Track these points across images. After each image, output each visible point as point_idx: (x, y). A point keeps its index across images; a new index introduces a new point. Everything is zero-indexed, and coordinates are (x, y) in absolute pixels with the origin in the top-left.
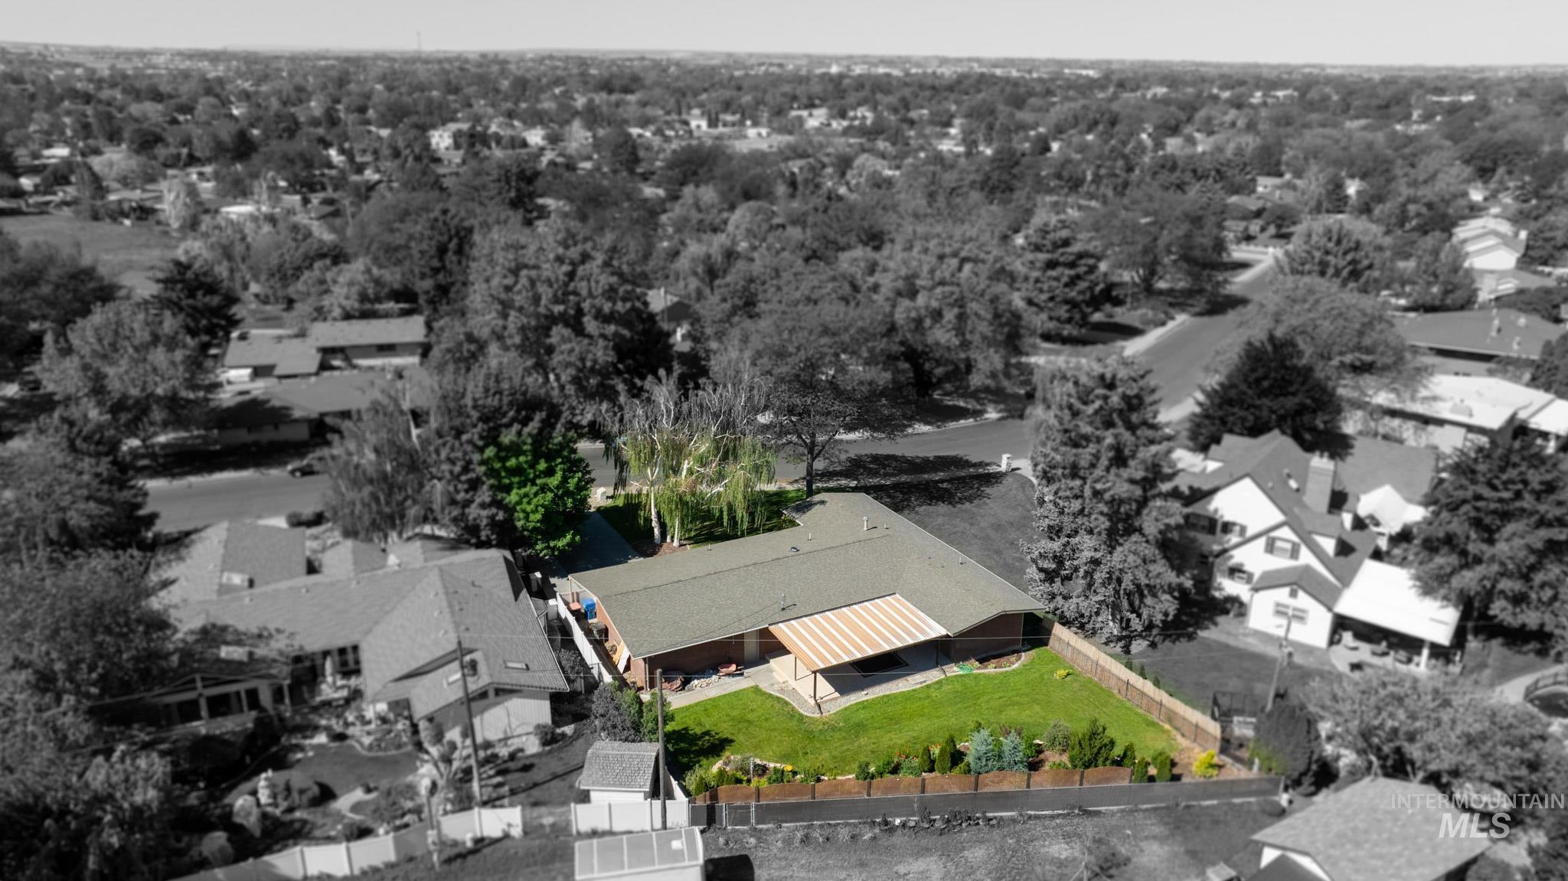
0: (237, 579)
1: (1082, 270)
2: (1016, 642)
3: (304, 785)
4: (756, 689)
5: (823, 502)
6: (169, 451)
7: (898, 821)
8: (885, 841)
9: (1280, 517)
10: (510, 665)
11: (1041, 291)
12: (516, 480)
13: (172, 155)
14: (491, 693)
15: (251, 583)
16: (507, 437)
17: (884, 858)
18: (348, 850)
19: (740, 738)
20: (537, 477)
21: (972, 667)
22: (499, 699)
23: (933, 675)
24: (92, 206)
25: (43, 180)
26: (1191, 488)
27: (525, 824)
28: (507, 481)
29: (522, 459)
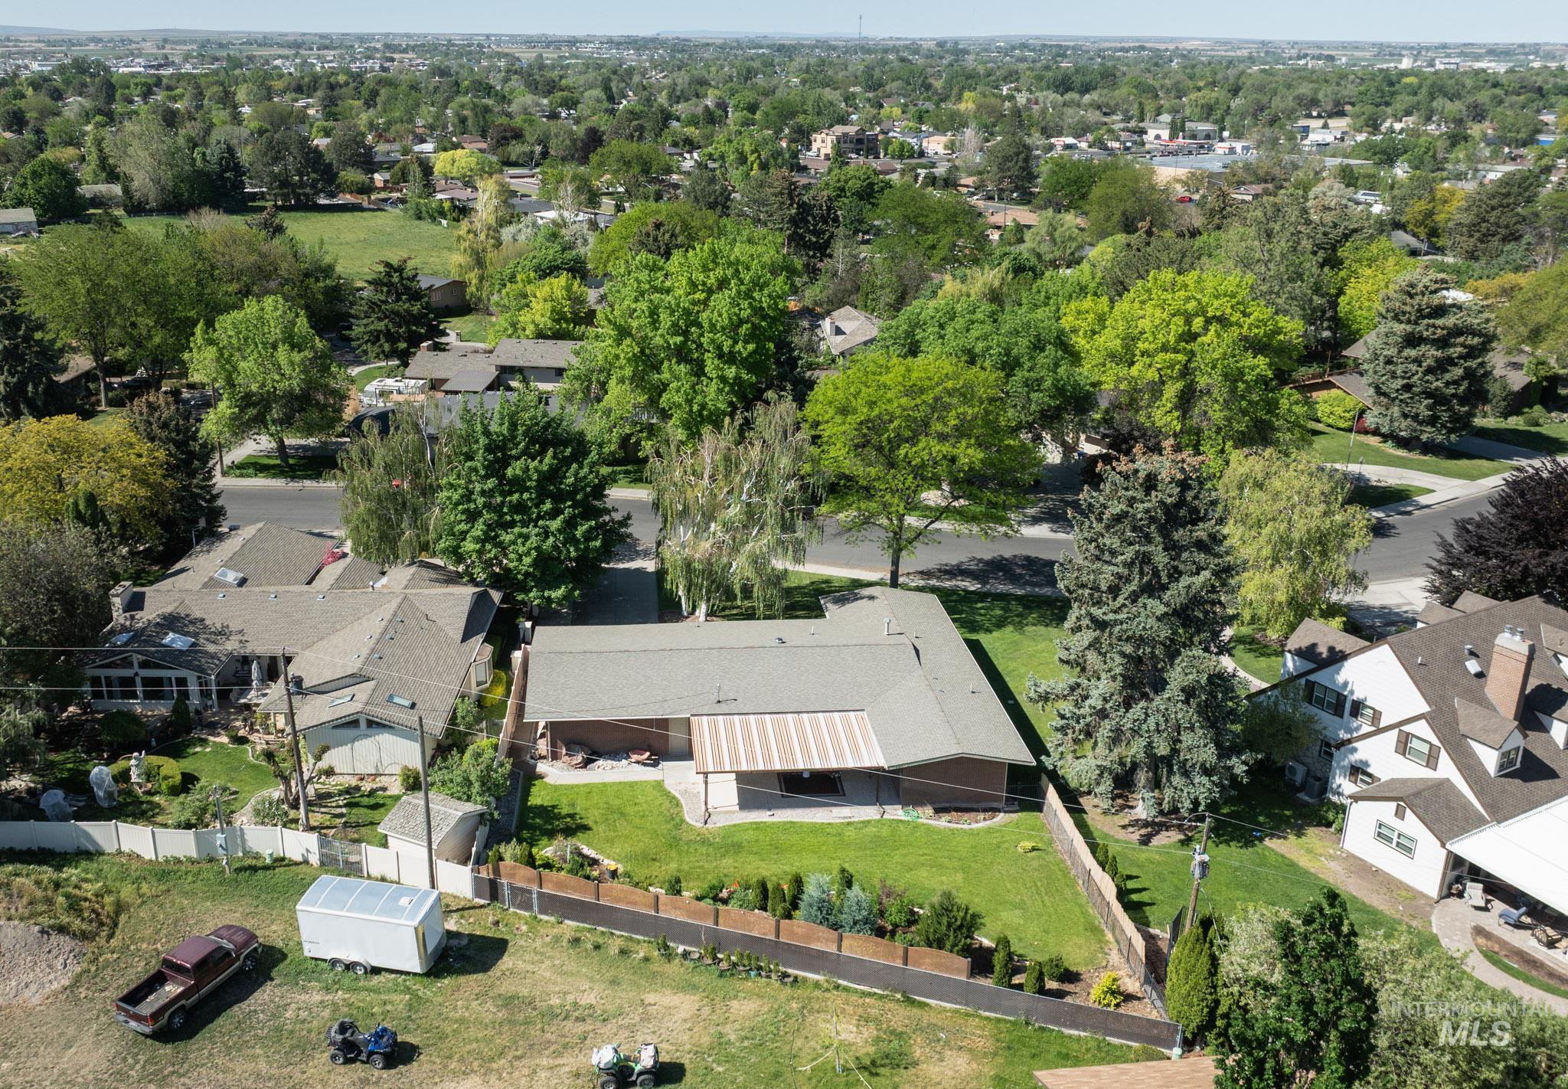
0: (232, 577)
1: (1455, 351)
2: (998, 799)
3: (170, 773)
4: (659, 785)
5: (871, 598)
6: (309, 453)
7: (681, 949)
8: (658, 965)
9: (1425, 708)
10: (397, 700)
11: (1394, 375)
12: (518, 518)
13: (525, 153)
14: (363, 724)
15: (242, 582)
16: (514, 470)
17: (643, 982)
18: (153, 833)
19: (600, 829)
20: (540, 517)
21: (924, 815)
22: (370, 731)
23: (870, 813)
24: (417, 204)
25: (392, 176)
26: (1331, 649)
27: (322, 855)
28: (508, 518)
29: (526, 496)
